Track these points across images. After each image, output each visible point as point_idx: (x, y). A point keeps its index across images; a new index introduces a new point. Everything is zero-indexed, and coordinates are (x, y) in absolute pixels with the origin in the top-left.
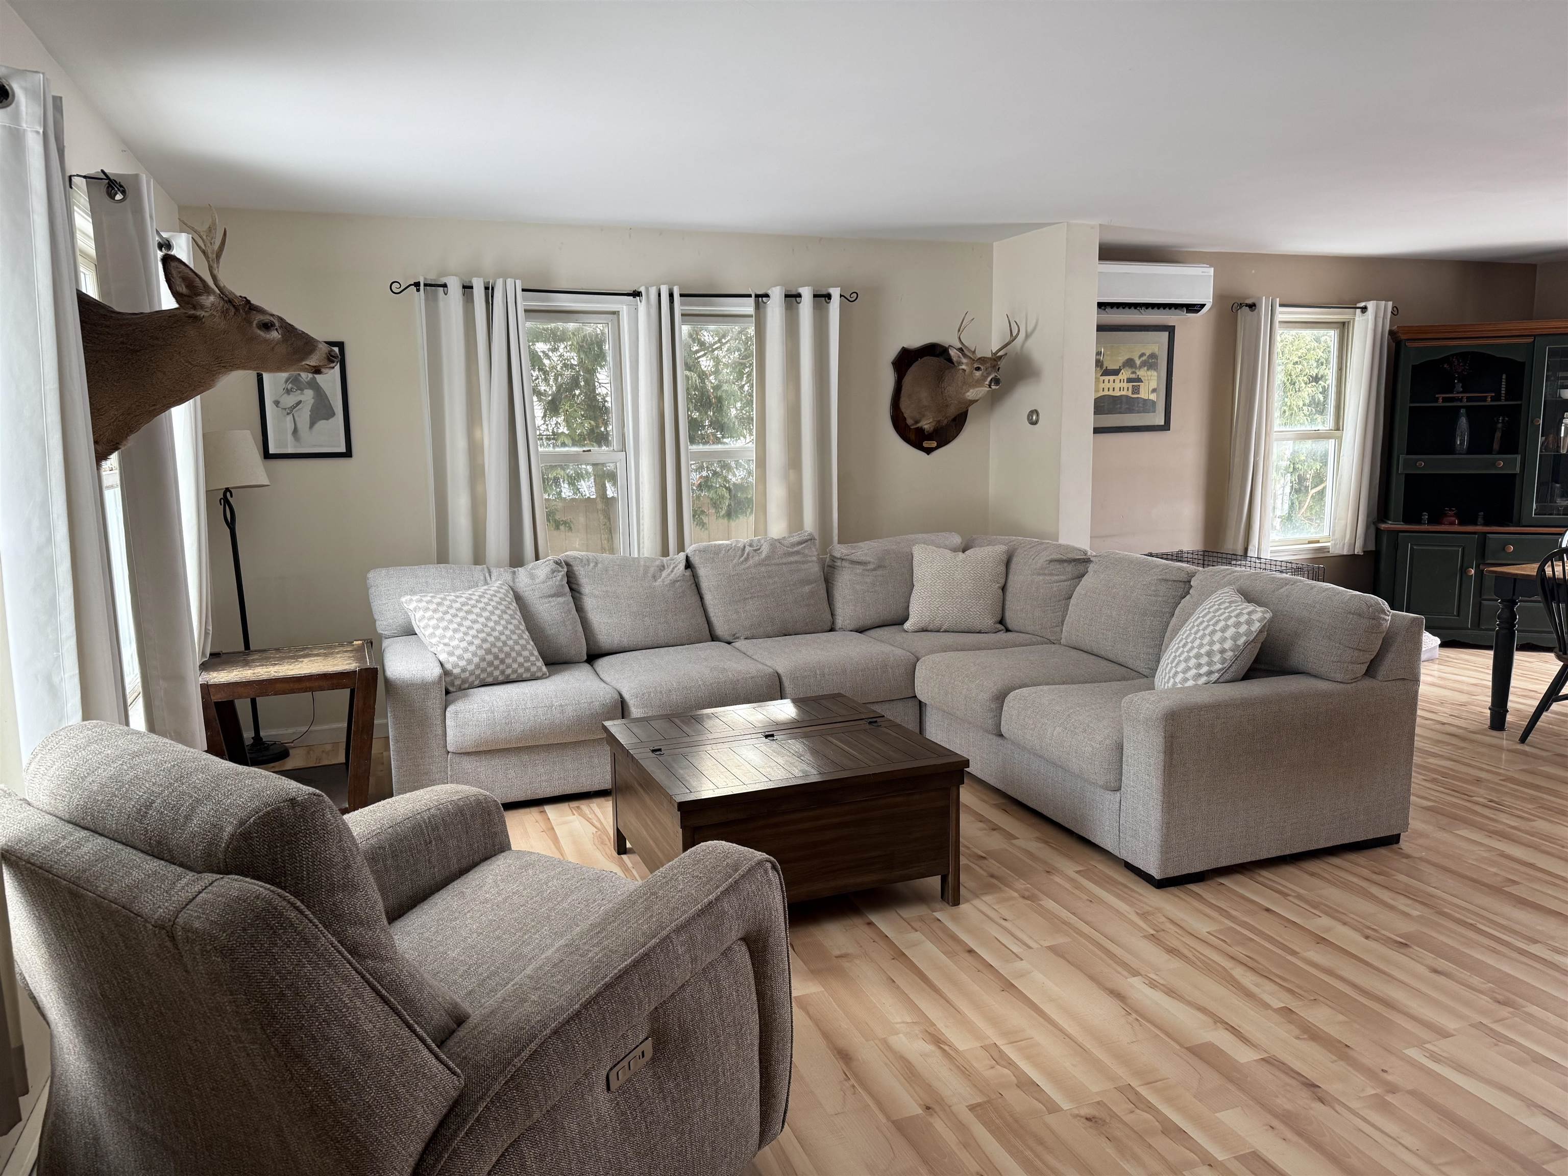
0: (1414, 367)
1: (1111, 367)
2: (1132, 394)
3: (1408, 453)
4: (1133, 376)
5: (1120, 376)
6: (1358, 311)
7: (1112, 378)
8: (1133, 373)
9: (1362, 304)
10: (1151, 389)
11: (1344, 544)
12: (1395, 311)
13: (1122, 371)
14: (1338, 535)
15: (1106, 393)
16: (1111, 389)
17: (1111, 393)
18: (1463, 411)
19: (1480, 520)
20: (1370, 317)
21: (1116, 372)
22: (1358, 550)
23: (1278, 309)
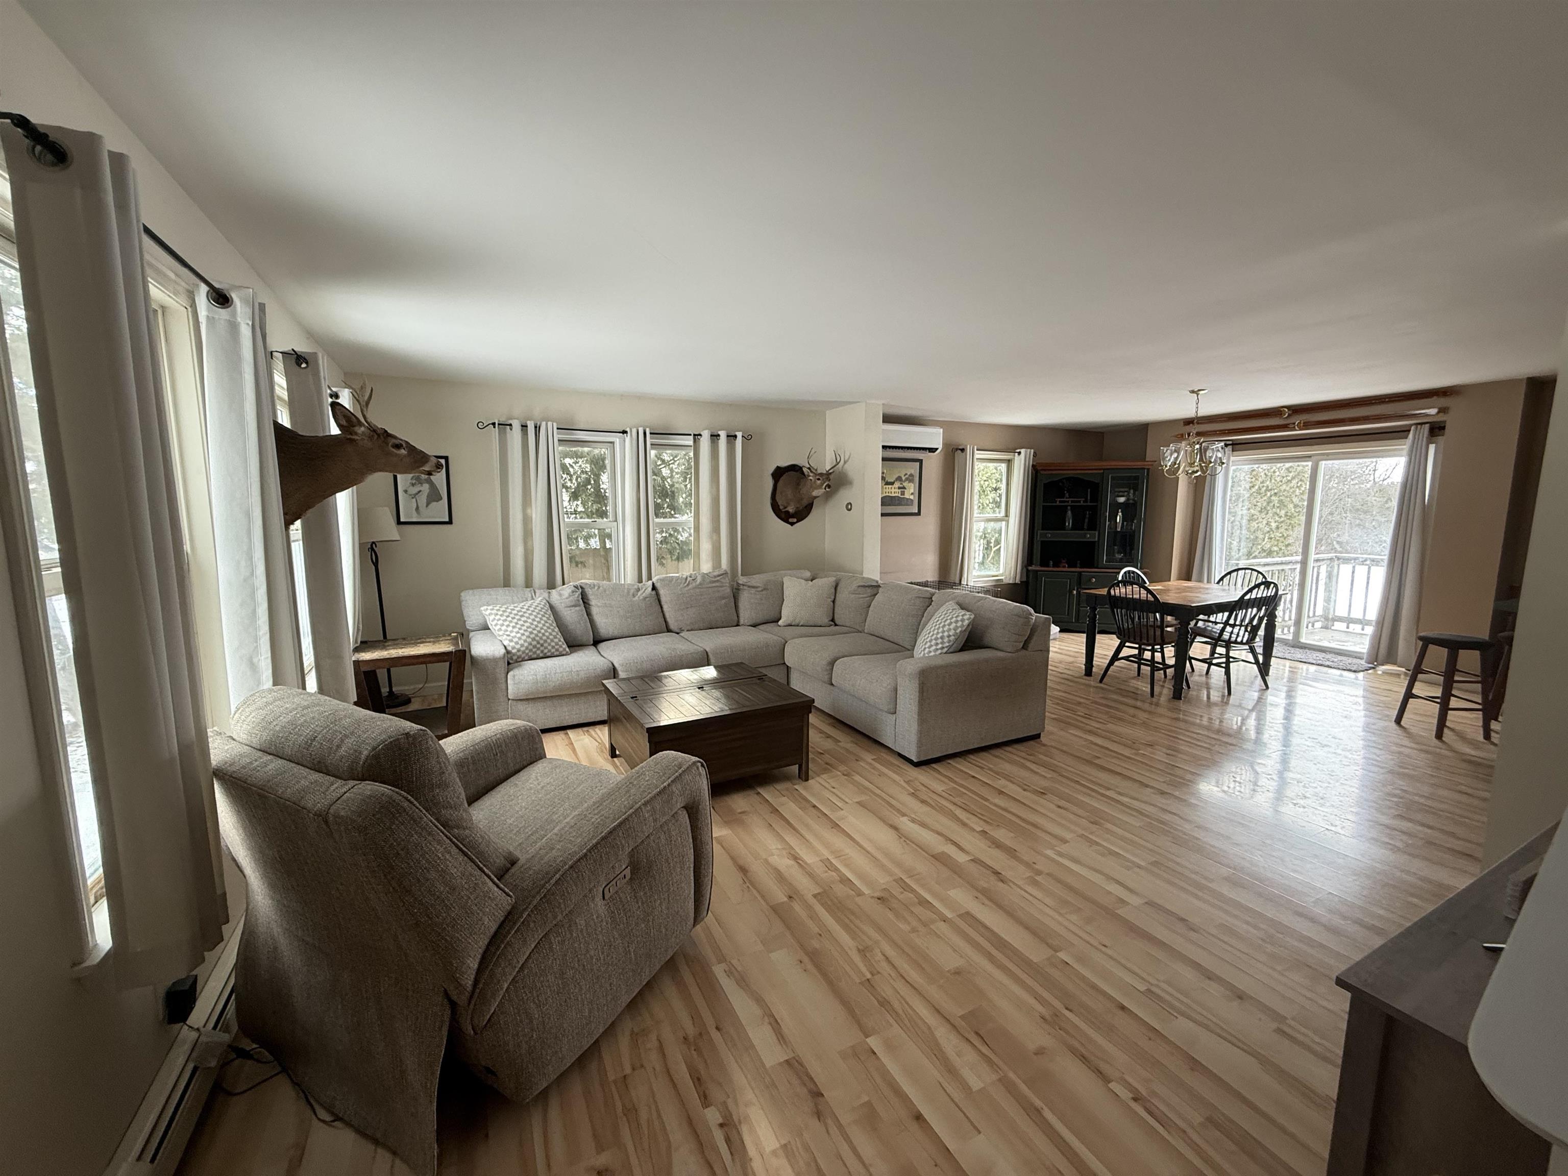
0: (1045, 484)
1: (889, 481)
2: (901, 495)
3: (1042, 530)
4: (901, 486)
5: (894, 486)
6: (1016, 454)
7: (890, 486)
8: (901, 484)
9: (1018, 451)
10: (910, 493)
11: (1011, 577)
12: (1035, 455)
13: (895, 483)
14: (1007, 573)
15: (887, 494)
16: (890, 493)
17: (890, 495)
18: (1069, 508)
19: (1078, 565)
20: (1022, 457)
21: (892, 483)
22: (1018, 581)
23: (976, 452)
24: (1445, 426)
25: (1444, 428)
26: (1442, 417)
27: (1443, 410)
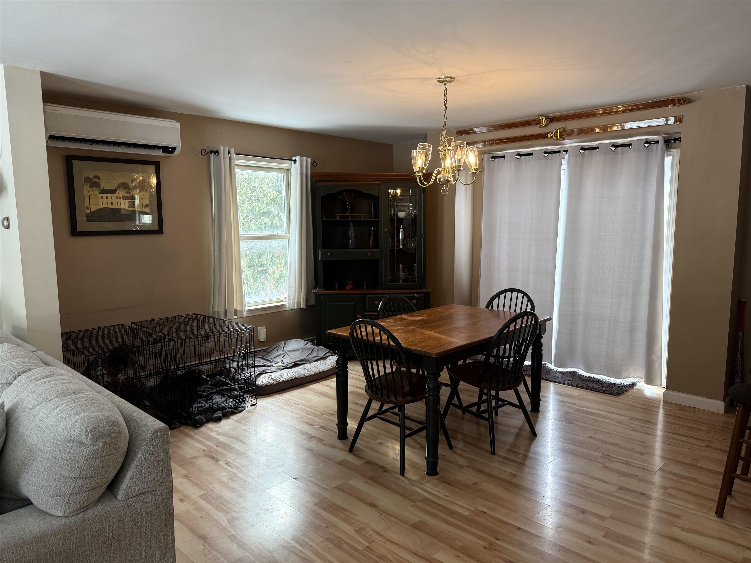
0: (322, 197)
1: (107, 187)
2: (129, 207)
3: (323, 248)
4: (128, 195)
5: (116, 194)
6: (293, 162)
7: (109, 196)
8: (128, 193)
9: (294, 158)
10: (144, 205)
11: (295, 303)
12: (313, 164)
13: (118, 191)
14: (291, 298)
15: (105, 206)
16: (110, 204)
17: (110, 206)
18: (351, 223)
19: (365, 287)
20: (298, 166)
21: (113, 192)
22: (303, 306)
23: (234, 156)
24: (680, 138)
25: (679, 139)
26: (679, 128)
27: (679, 120)
